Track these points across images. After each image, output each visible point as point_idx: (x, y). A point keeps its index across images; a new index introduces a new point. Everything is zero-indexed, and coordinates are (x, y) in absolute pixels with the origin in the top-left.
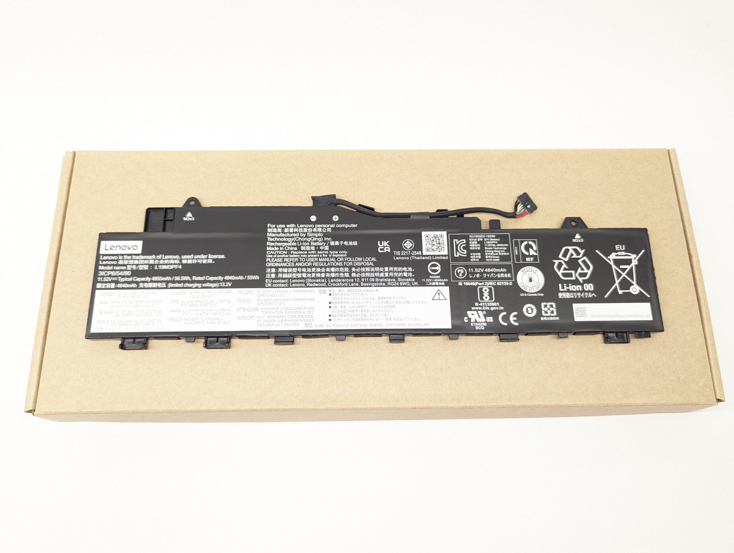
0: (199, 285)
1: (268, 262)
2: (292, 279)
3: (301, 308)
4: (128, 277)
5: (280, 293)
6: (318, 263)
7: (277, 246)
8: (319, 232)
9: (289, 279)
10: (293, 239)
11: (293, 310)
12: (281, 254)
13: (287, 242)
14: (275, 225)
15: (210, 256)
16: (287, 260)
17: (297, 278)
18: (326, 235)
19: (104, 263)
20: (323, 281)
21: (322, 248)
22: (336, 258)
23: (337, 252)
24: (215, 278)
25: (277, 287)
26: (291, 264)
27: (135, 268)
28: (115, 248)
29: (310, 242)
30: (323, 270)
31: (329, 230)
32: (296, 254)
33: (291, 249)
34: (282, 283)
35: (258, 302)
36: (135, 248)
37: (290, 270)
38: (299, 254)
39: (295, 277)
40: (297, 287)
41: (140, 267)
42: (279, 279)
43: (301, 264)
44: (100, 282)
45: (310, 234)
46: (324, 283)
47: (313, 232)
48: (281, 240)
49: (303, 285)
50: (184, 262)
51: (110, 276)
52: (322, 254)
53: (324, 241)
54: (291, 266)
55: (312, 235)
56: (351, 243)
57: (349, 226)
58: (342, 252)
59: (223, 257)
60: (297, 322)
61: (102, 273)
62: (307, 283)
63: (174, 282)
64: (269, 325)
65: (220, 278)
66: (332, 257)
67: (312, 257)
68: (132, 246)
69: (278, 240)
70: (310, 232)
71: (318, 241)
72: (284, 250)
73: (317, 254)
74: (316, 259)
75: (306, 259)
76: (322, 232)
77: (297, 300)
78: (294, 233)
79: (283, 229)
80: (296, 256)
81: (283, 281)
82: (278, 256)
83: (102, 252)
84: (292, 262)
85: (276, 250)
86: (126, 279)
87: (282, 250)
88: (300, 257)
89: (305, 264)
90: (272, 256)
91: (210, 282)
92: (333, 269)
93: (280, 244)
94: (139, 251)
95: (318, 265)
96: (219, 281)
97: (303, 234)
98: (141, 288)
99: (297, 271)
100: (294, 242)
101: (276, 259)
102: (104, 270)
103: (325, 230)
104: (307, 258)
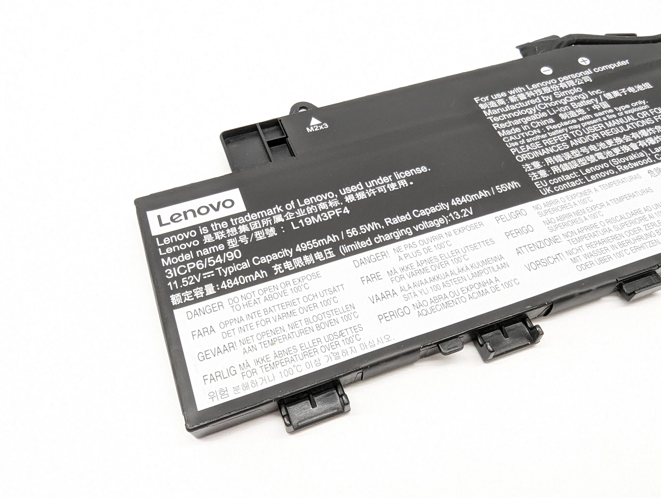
0: (408, 231)
1: (517, 154)
2: (584, 168)
3: (639, 211)
4: (236, 261)
5: (578, 199)
6: (610, 131)
7: (515, 126)
8: (571, 86)
9: (577, 170)
10: (534, 108)
11: (627, 220)
12: (530, 137)
13: (527, 115)
14: (487, 97)
15: (398, 176)
16: (549, 141)
17: (591, 165)
18: (586, 87)
19: (169, 250)
20: (642, 155)
21: (595, 107)
22: (635, 115)
23: (627, 106)
24: (433, 210)
25: (565, 190)
26: (561, 145)
27: (247, 241)
28: (183, 217)
29: (569, 104)
30: (627, 139)
31: (588, 79)
32: (558, 129)
33: (544, 123)
34: (569, 181)
35: (547, 226)
36: (228, 204)
37: (568, 156)
38: (563, 127)
39: (584, 164)
40: (603, 178)
41: (256, 235)
42: (558, 175)
43: (580, 141)
44: (175, 291)
45: (559, 94)
46: (645, 158)
47: (562, 90)
48: (514, 115)
49: (611, 171)
50: (350, 199)
51: (195, 271)
52: (605, 116)
53: (590, 97)
54: (563, 149)
55: (563, 94)
56: (640, 88)
57: (615, 65)
58: (636, 104)
59: (424, 169)
60: (653, 239)
61: (173, 272)
62: (616, 167)
63: (349, 241)
64: (602, 261)
65: (442, 206)
66: (625, 115)
67: (592, 125)
68: (219, 203)
69: (509, 116)
70: (557, 91)
71: (581, 100)
72: (532, 129)
73: (595, 118)
74: (601, 126)
75: (581, 130)
76: (577, 85)
77: (621, 199)
78: (528, 99)
79: (505, 98)
80: (561, 131)
81: (568, 177)
82: (528, 141)
83: (156, 230)
84: (559, 142)
85: (518, 133)
86: (235, 268)
87: (528, 130)
88: (569, 131)
89: (587, 139)
90: (516, 144)
91: (426, 218)
92: (643, 133)
93: (517, 122)
94: (240, 206)
95: (612, 133)
96: (444, 213)
97: (547, 97)
98: (280, 275)
99: (582, 153)
100: (541, 112)
101: (527, 146)
102: (176, 266)
103: (580, 81)
104: (583, 129)
